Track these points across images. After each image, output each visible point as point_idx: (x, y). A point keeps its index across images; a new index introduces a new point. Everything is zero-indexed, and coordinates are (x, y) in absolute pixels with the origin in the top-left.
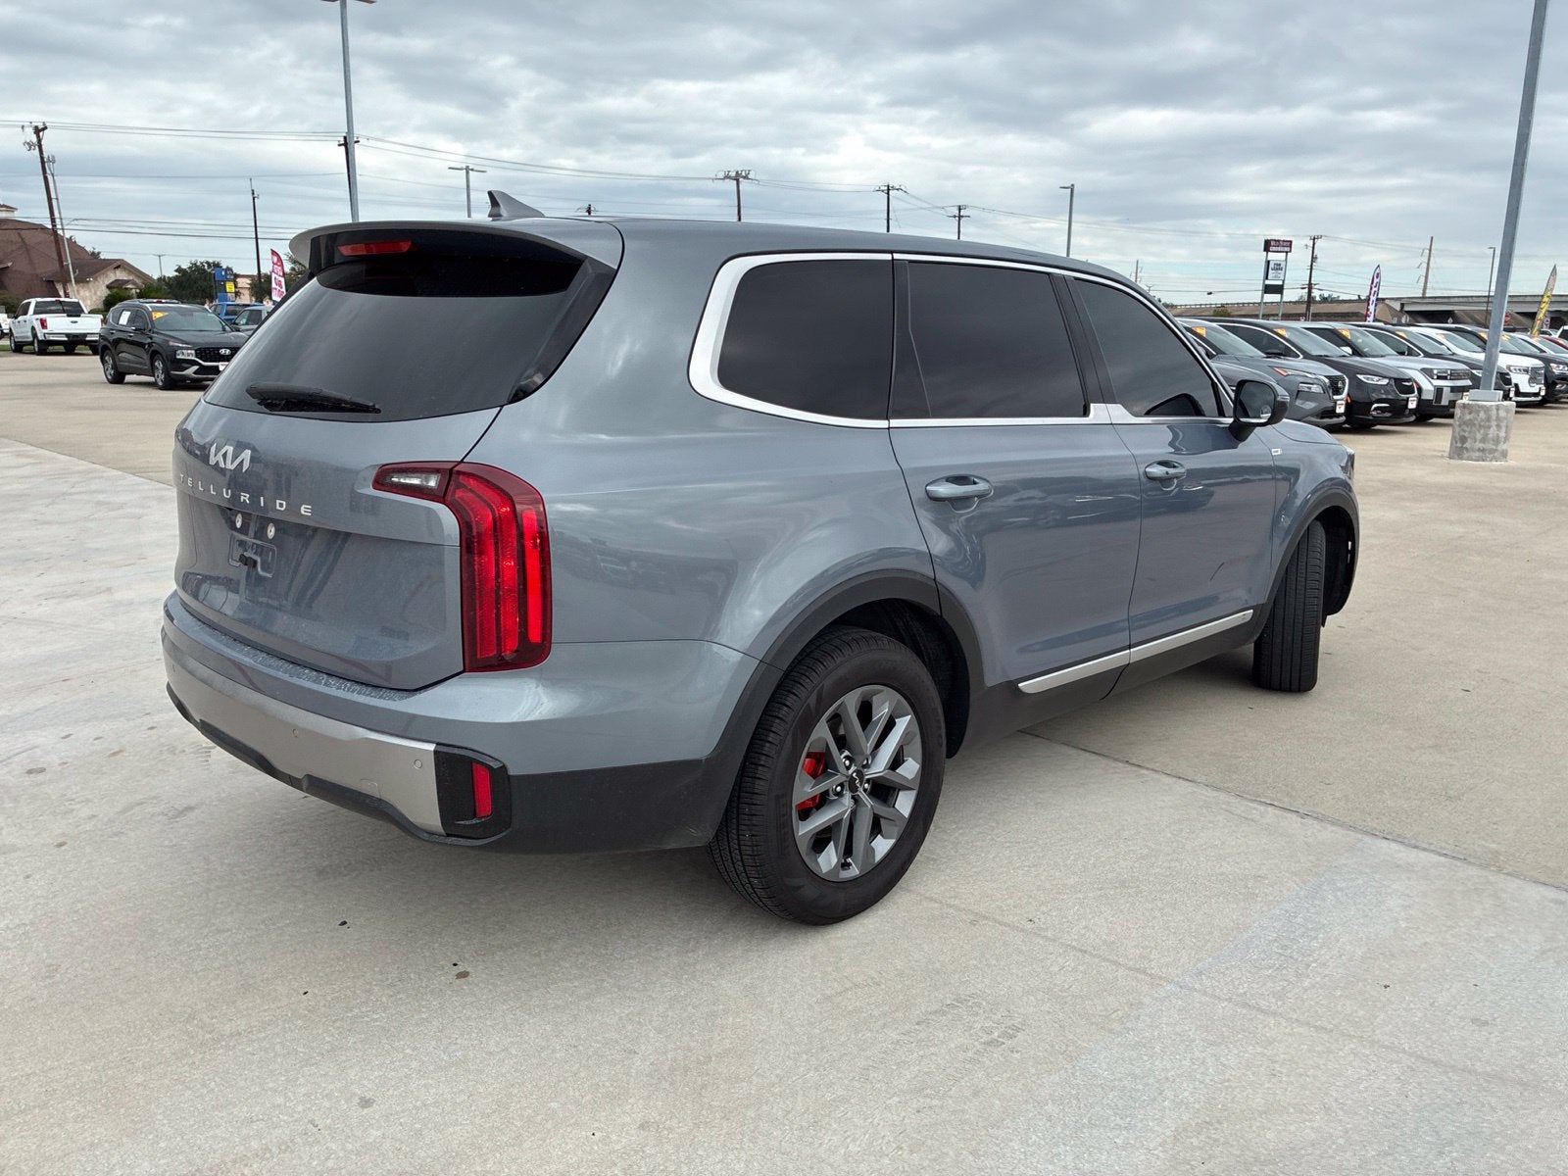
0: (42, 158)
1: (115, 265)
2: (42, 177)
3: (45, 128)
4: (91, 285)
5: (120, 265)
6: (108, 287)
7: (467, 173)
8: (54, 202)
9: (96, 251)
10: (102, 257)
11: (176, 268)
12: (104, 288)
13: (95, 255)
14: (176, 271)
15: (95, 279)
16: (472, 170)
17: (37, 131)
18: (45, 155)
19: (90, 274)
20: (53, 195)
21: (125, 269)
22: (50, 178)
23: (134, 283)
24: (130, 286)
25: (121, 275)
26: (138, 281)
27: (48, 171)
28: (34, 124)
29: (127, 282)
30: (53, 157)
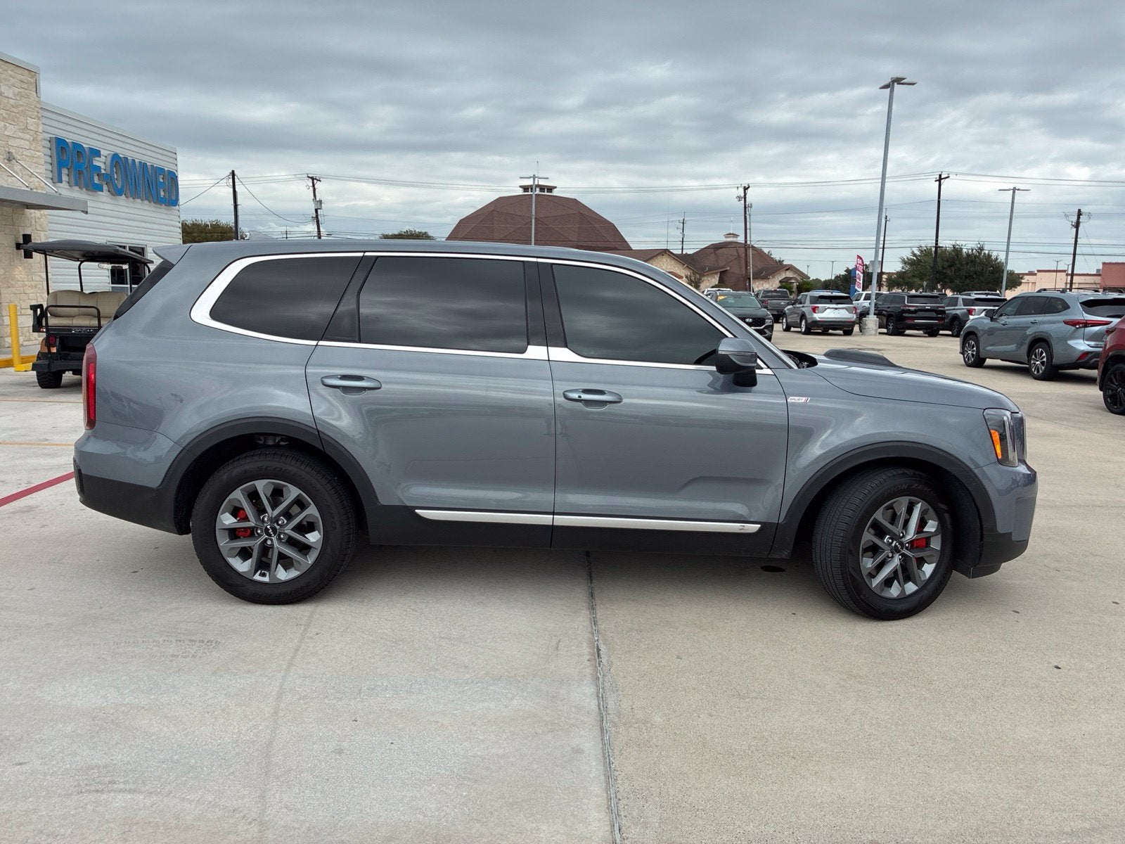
0: (745, 205)
1: (786, 268)
2: (743, 217)
3: (749, 187)
4: (770, 281)
5: (790, 268)
6: (780, 282)
7: (1014, 192)
8: (748, 231)
9: (781, 260)
10: (784, 263)
11: (846, 269)
12: (778, 282)
13: (781, 262)
14: (845, 271)
15: (773, 277)
16: (1018, 190)
17: (746, 189)
18: (747, 203)
19: (770, 274)
20: (748, 227)
21: (792, 270)
22: (748, 217)
23: (795, 278)
24: (793, 281)
25: (789, 274)
26: (799, 279)
27: (747, 212)
28: (743, 185)
29: (791, 278)
30: (751, 204)
